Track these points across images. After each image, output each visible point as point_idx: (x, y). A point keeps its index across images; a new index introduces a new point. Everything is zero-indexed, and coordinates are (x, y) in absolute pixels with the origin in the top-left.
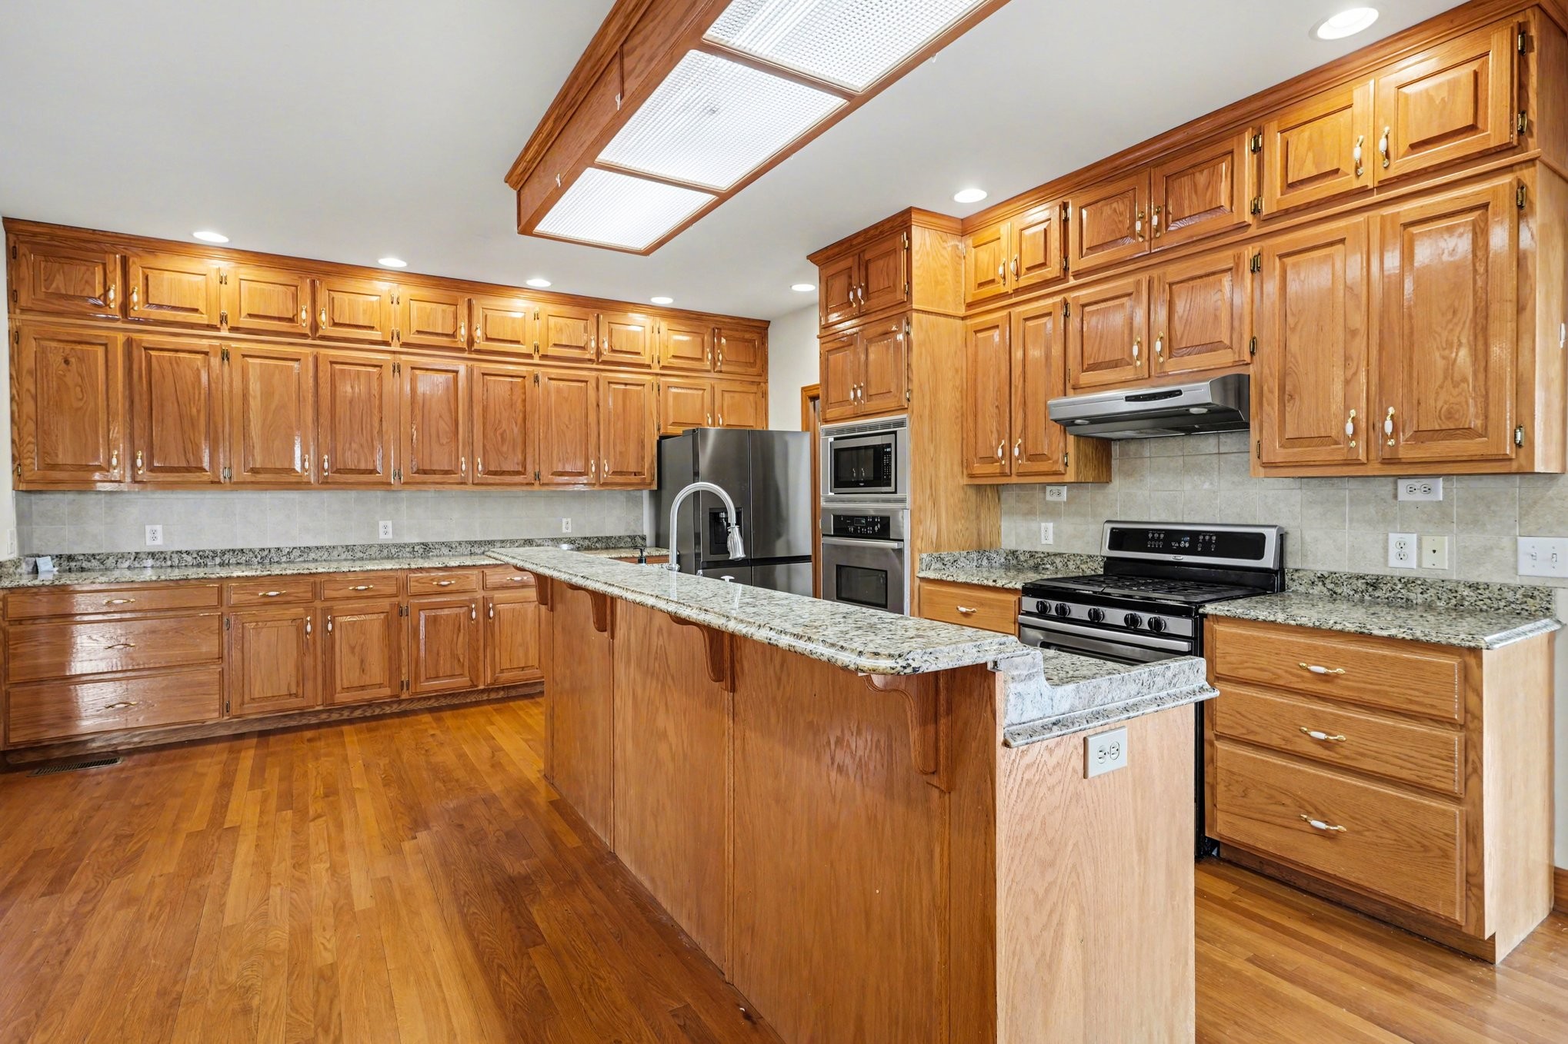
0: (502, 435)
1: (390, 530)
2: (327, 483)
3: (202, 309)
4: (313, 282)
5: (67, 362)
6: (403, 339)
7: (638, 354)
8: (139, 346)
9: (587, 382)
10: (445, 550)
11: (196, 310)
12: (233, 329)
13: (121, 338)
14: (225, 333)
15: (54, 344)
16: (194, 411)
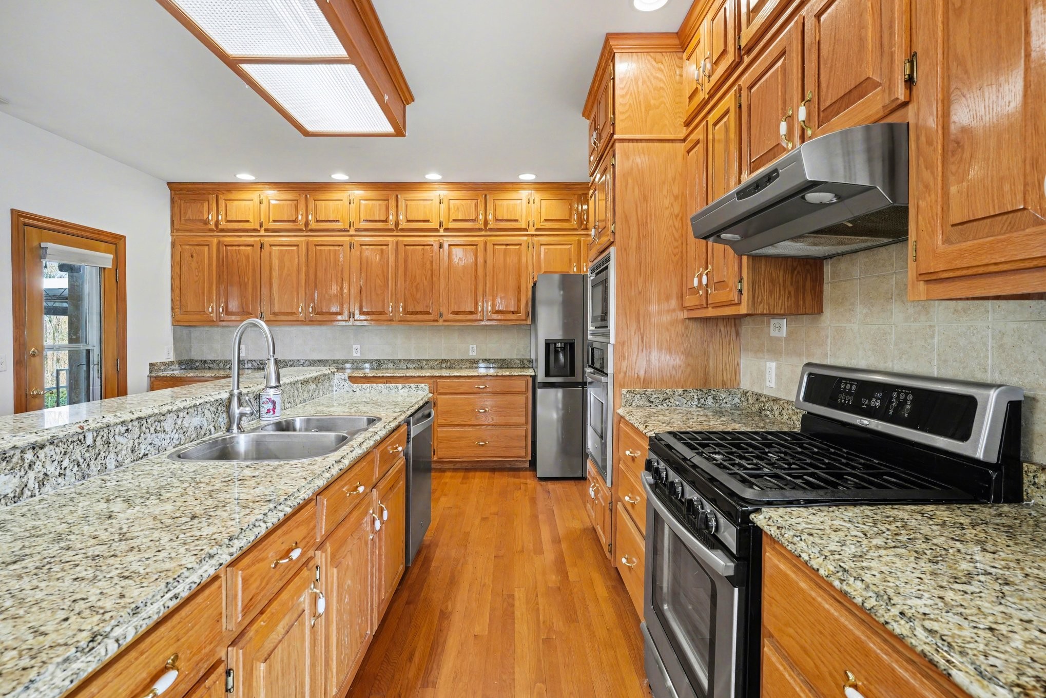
0: (416, 287)
1: (359, 350)
2: (312, 321)
3: (251, 220)
4: (306, 196)
5: (192, 256)
6: (356, 226)
7: (516, 221)
8: (222, 244)
9: (477, 245)
10: (391, 365)
11: (248, 221)
12: (266, 230)
13: (215, 241)
14: (262, 233)
15: (188, 247)
16: (246, 280)
